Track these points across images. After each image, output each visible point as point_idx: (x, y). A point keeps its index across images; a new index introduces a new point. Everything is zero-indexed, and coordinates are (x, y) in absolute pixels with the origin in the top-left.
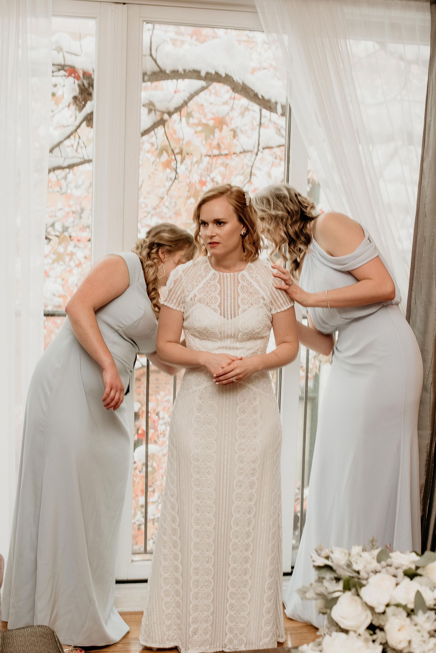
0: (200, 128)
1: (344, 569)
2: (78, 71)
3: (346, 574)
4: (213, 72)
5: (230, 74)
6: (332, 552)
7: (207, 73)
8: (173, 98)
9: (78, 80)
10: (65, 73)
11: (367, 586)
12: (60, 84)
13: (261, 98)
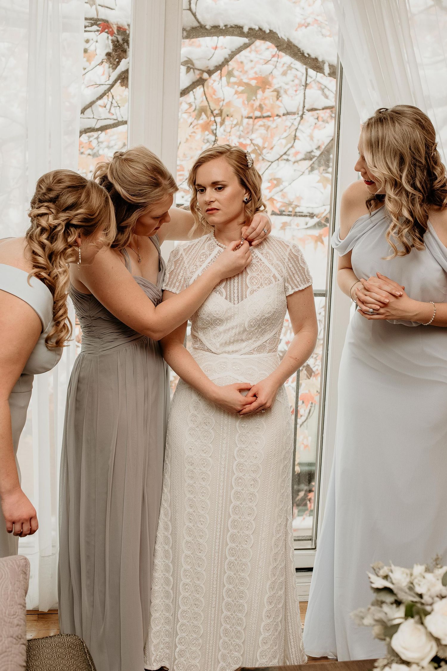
0: (241, 88)
1: (406, 593)
2: (112, 26)
3: (408, 598)
4: (257, 28)
5: (274, 31)
6: (392, 571)
7: (250, 29)
8: (213, 55)
9: (112, 35)
10: (98, 28)
11: (433, 613)
12: (92, 40)
13: (307, 56)
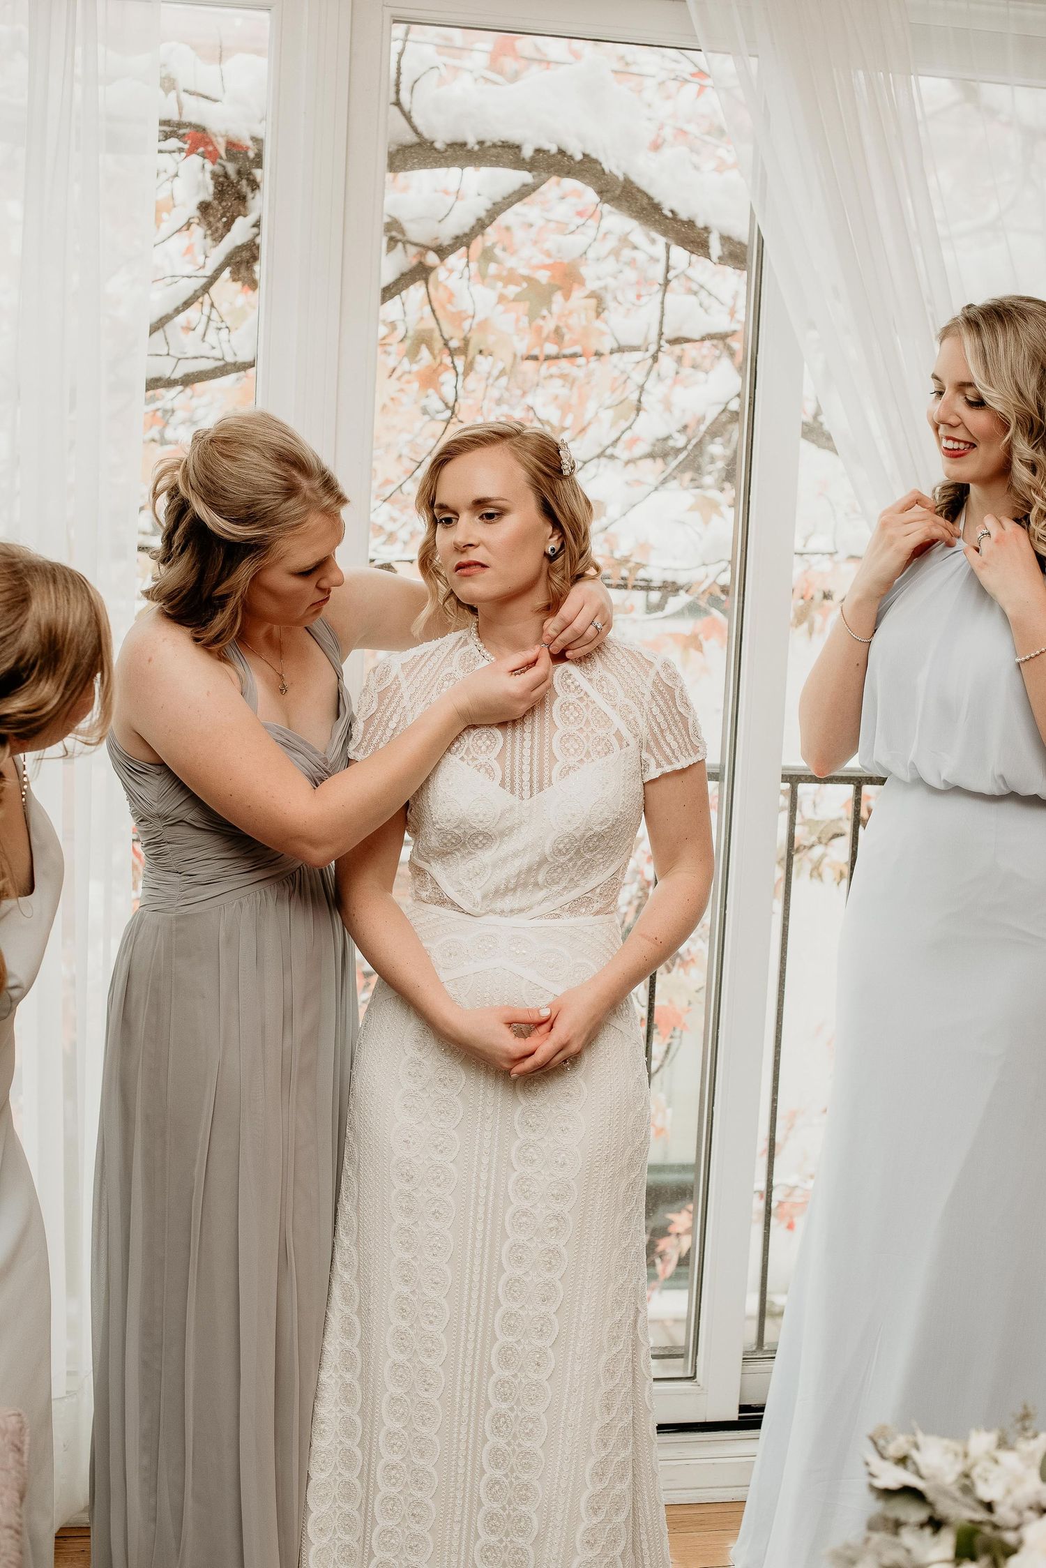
0: (512, 290)
1: (955, 1500)
2: (214, 139)
3: (961, 1513)
4: (554, 150)
5: (594, 156)
6: (917, 1447)
7: (538, 151)
8: (450, 210)
9: (214, 163)
10: (181, 145)
11: (1024, 1552)
12: (165, 171)
13: (670, 215)
